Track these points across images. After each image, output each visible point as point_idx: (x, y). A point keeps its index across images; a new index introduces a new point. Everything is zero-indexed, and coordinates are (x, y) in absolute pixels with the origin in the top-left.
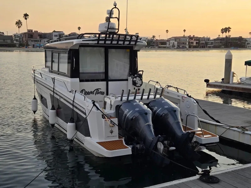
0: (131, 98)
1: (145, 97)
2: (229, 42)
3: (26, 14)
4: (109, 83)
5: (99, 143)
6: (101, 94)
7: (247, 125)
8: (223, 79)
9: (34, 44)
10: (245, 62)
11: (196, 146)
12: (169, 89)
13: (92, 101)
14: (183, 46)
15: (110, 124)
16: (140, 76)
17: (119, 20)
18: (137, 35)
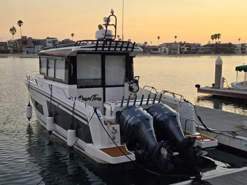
0: (131, 104)
1: (144, 103)
2: (219, 49)
3: (20, 20)
4: (106, 89)
5: (102, 150)
6: (98, 100)
7: (237, 129)
8: (213, 85)
9: (28, 50)
10: (236, 67)
11: (198, 150)
12: (165, 94)
13: (93, 108)
14: (174, 52)
15: (113, 130)
16: (137, 82)
17: (115, 27)
18: (129, 41)
